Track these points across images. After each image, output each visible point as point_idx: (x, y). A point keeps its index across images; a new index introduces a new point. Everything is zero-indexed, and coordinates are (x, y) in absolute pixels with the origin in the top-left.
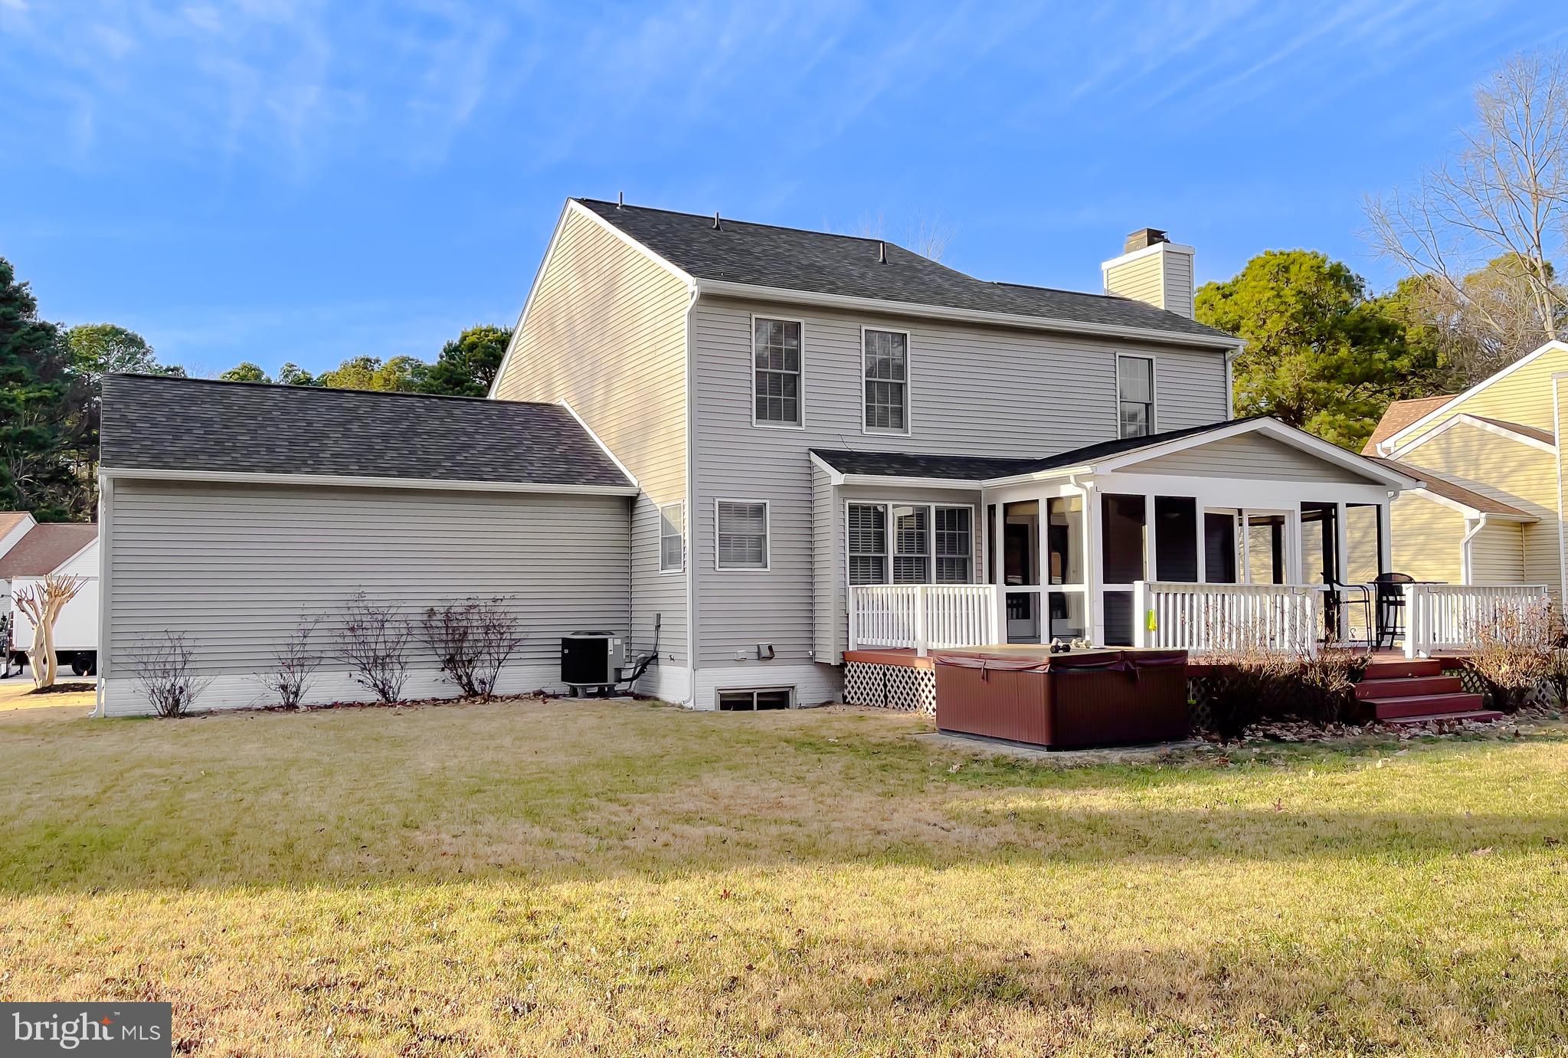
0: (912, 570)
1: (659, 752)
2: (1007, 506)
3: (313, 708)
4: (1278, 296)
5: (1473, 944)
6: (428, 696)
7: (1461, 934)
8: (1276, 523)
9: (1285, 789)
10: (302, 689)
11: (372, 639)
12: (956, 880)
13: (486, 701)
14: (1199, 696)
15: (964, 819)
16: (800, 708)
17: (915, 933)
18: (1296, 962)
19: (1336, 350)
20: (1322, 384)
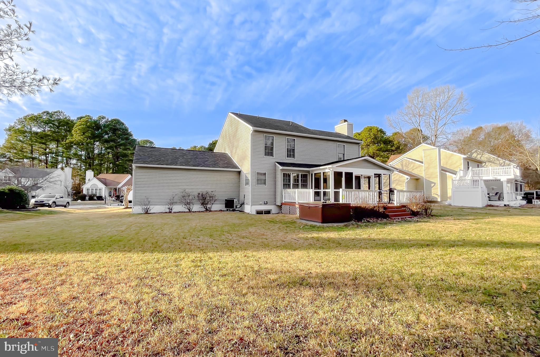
0: (296, 186)
1: (241, 223)
2: (315, 174)
3: (175, 213)
4: (370, 135)
5: (413, 271)
6: (198, 211)
7: (411, 268)
8: (369, 178)
9: (371, 232)
10: (173, 209)
11: (187, 199)
12: (298, 253)
13: (210, 211)
14: (353, 212)
15: (302, 238)
16: (273, 214)
17: (286, 267)
18: (373, 275)
19: (381, 145)
20: (378, 152)
